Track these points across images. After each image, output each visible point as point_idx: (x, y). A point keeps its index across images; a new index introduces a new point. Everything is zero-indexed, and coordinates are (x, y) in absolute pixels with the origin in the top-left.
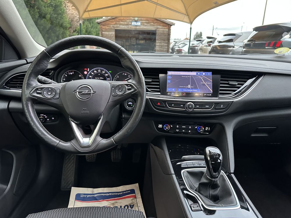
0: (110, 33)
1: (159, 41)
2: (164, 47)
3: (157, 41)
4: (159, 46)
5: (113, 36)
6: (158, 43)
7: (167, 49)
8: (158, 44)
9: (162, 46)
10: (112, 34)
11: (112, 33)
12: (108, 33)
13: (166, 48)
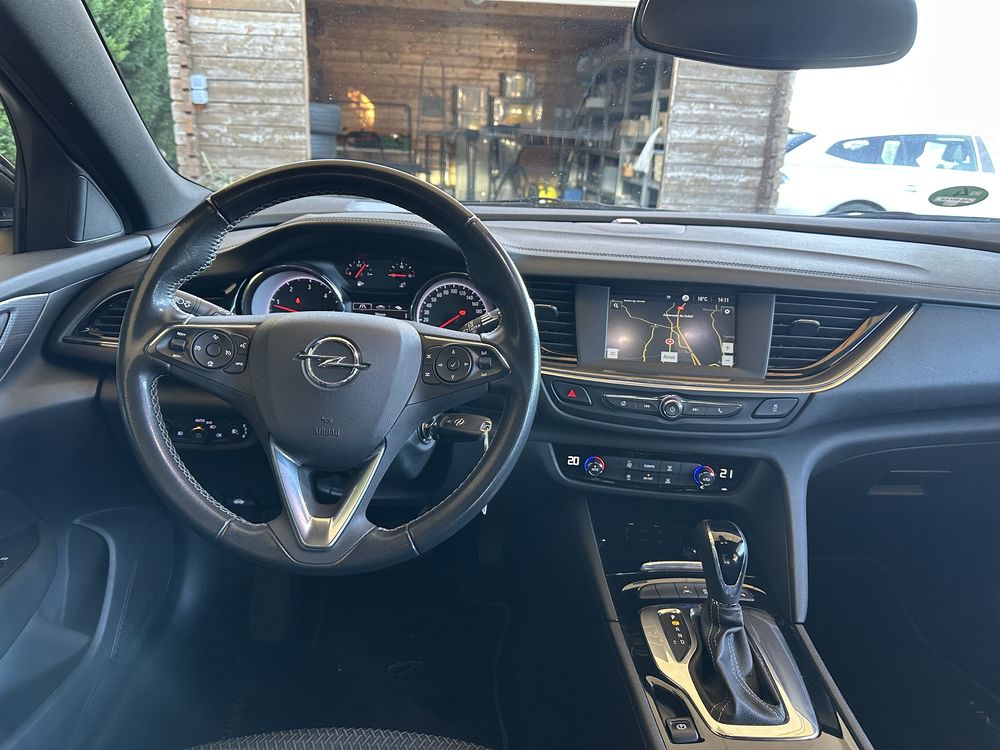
0: (264, 26)
1: (698, 110)
2: (734, 162)
3: (677, 108)
4: (695, 147)
5: (285, 57)
6: (688, 123)
7: (757, 179)
8: (689, 134)
9: (714, 150)
10: (278, 34)
11: (280, 26)
12: (241, 27)
13: (749, 170)
